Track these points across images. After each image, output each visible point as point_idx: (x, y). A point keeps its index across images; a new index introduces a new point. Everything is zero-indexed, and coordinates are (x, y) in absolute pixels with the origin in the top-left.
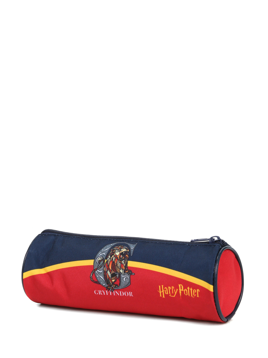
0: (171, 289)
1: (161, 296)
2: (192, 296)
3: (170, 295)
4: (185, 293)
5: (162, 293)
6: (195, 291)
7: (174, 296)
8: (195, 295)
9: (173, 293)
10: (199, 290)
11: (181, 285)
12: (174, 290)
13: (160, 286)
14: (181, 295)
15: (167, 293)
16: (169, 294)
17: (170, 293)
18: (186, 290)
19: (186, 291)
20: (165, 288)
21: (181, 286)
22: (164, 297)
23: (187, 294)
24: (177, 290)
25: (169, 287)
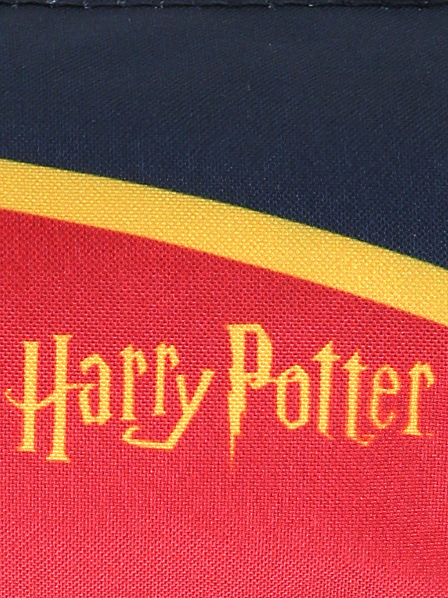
0: (143, 368)
1: (28, 444)
2: (351, 432)
3: (127, 436)
4: (281, 412)
5: (45, 418)
6: (386, 383)
7: (163, 438)
8: (382, 419)
9: (159, 410)
10: (434, 370)
11: (256, 328)
12: (181, 379)
13: (31, 349)
14: (235, 428)
15: (104, 415)
16: (116, 424)
17: (128, 414)
18: (301, 376)
19: (293, 389)
20: (86, 365)
21: (251, 341)
22: (58, 454)
23: (304, 418)
24: (207, 376)
25: (128, 354)
